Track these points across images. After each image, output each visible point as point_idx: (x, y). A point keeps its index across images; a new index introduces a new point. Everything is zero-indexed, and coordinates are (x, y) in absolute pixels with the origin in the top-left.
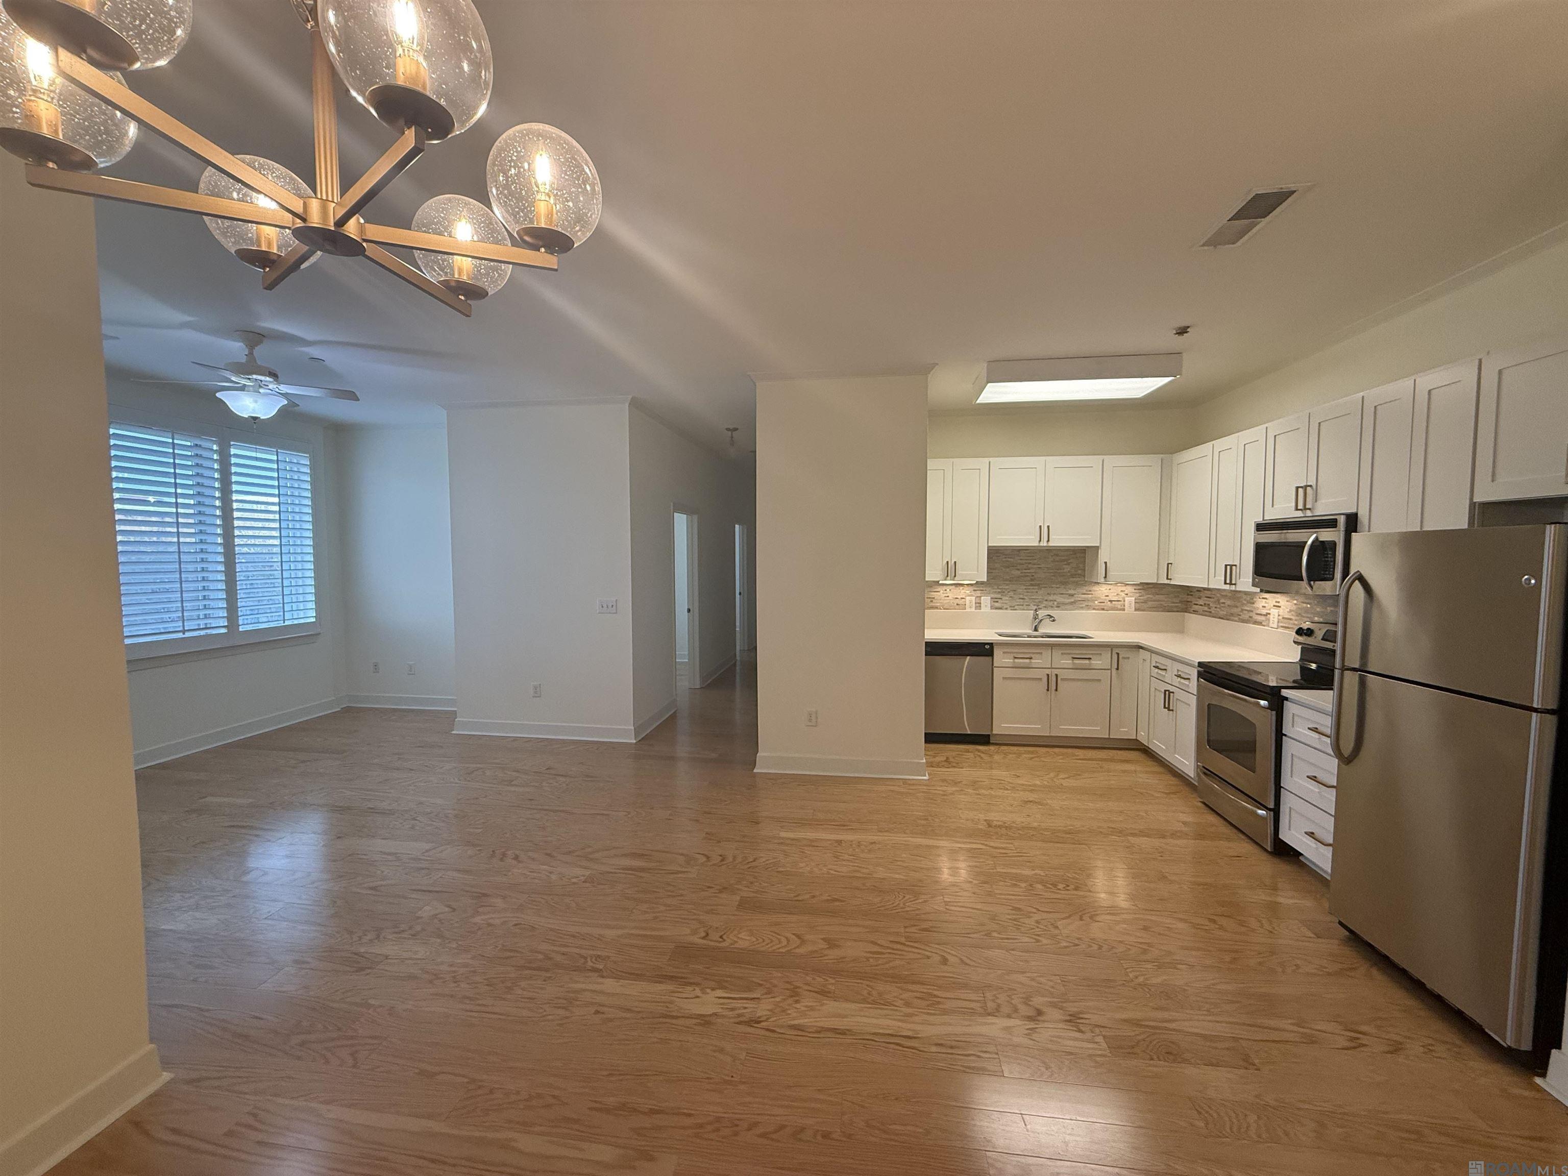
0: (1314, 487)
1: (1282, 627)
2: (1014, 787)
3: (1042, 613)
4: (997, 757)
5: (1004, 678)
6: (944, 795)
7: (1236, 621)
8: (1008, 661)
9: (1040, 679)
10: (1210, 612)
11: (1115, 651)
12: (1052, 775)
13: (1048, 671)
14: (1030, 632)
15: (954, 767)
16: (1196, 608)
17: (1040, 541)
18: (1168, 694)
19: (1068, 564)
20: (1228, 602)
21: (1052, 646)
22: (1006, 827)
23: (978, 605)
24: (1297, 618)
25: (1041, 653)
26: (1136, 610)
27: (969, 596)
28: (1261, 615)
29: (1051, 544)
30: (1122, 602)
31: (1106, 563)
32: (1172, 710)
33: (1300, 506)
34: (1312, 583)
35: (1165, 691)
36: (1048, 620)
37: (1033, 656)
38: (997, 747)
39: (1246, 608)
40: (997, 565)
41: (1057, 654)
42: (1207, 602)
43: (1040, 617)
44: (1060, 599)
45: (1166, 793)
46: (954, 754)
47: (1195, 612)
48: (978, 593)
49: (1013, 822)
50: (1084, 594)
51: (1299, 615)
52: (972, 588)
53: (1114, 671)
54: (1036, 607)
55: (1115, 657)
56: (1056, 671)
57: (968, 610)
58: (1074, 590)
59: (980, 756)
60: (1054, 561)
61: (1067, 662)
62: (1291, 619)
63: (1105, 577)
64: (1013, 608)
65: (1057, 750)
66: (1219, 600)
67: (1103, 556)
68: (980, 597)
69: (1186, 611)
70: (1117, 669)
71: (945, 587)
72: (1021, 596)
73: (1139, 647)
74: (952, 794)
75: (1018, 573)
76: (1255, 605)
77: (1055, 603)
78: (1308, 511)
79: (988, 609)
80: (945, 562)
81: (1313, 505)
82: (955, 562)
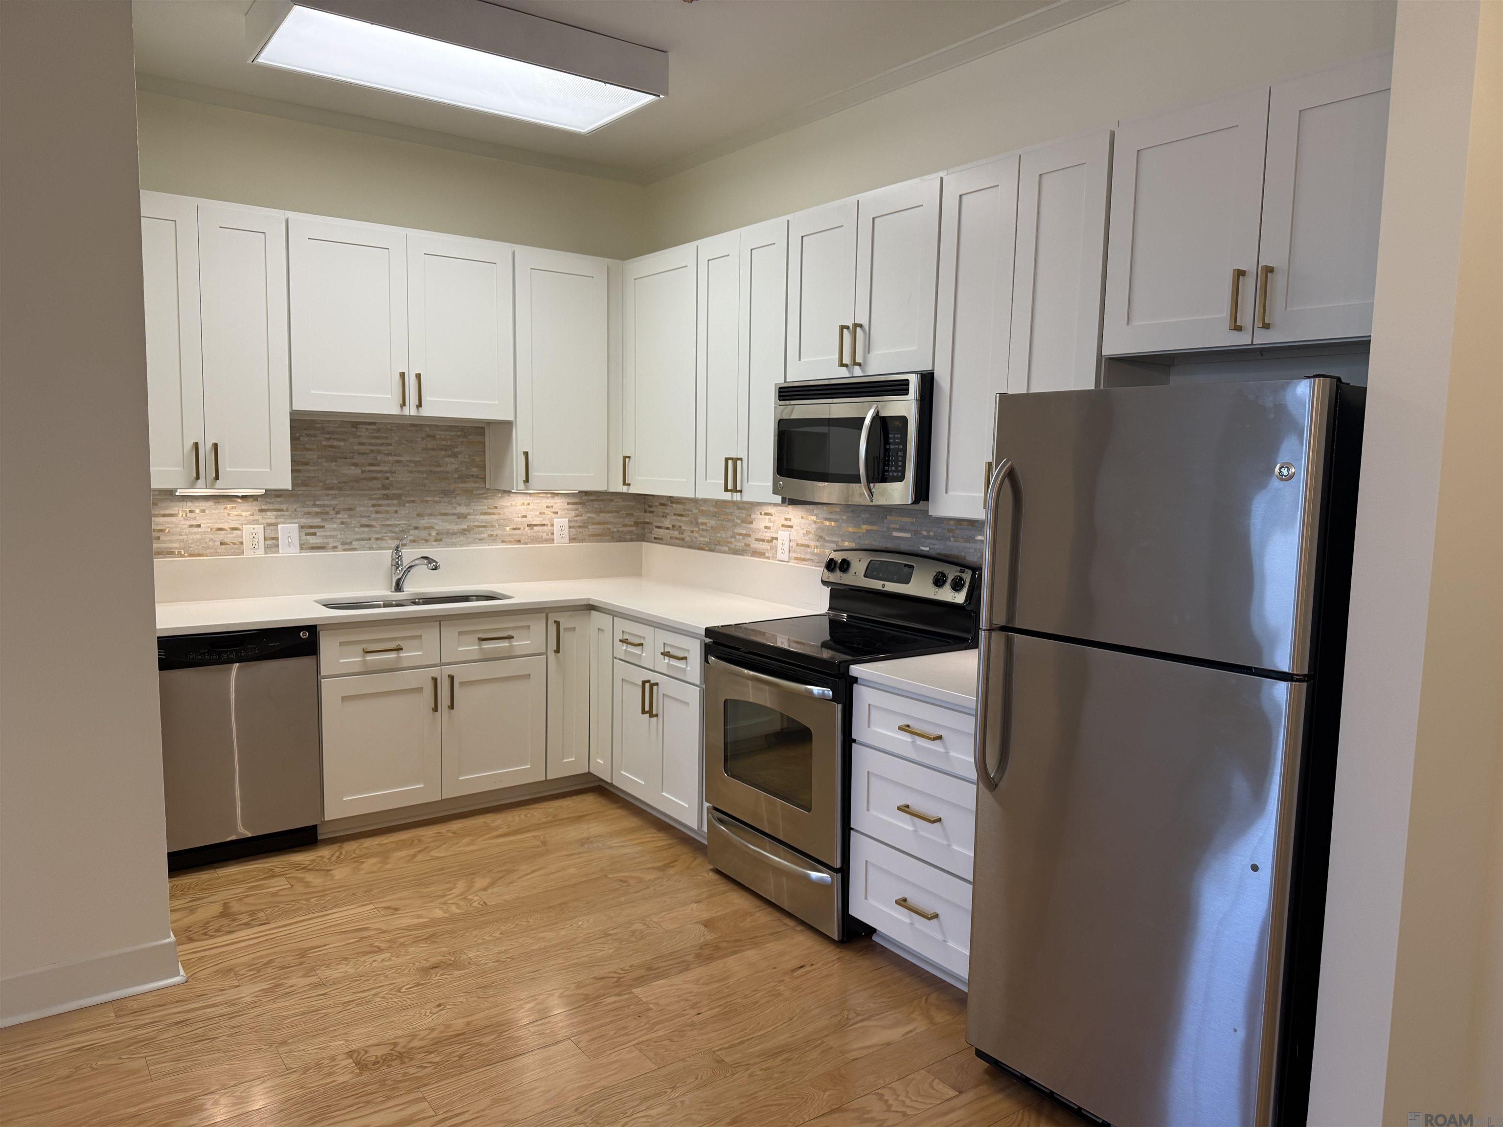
0: (867, 328)
1: (796, 559)
2: (392, 941)
3: (409, 554)
4: (340, 873)
5: (344, 699)
6: (232, 1016)
7: (724, 552)
8: (352, 659)
9: (419, 690)
10: (683, 539)
11: (553, 617)
12: (461, 886)
13: (435, 672)
14: (386, 593)
15: (248, 925)
16: (661, 533)
17: (403, 404)
18: (648, 688)
19: (455, 455)
20: (713, 522)
21: (439, 620)
22: (401, 1056)
23: (272, 544)
24: (817, 543)
25: (420, 637)
26: (572, 539)
27: (249, 523)
28: (763, 541)
29: (426, 412)
30: (549, 528)
31: (526, 454)
32: (657, 715)
33: (846, 360)
34: (872, 485)
35: (644, 683)
36: (422, 569)
37: (402, 644)
38: (336, 847)
39: (740, 531)
40: (312, 456)
41: (450, 633)
42: (678, 524)
43: (406, 562)
44: (441, 524)
45: (659, 869)
46: (240, 890)
47: (658, 540)
48: (271, 517)
49: (413, 1037)
50: (486, 514)
51: (820, 538)
52: (254, 507)
53: (551, 655)
54: (397, 542)
55: (553, 629)
56: (448, 670)
57: (248, 554)
58: (468, 505)
59: (301, 880)
60: (426, 449)
61: (469, 648)
62: (808, 546)
63: (527, 480)
64: (348, 546)
65: (456, 825)
66: (696, 519)
67: (521, 440)
68: (276, 525)
69: (642, 538)
70: (557, 651)
71: (190, 505)
72: (364, 521)
73: (590, 607)
74: (255, 1004)
75: (355, 471)
76: (754, 526)
77: (434, 533)
78: (857, 368)
79: (294, 551)
80: (189, 445)
81: (865, 358)
82: (215, 446)
